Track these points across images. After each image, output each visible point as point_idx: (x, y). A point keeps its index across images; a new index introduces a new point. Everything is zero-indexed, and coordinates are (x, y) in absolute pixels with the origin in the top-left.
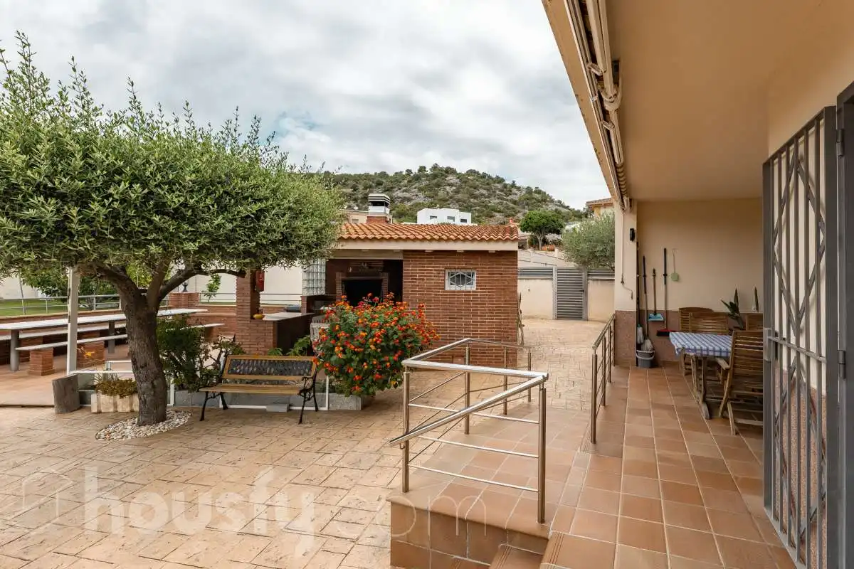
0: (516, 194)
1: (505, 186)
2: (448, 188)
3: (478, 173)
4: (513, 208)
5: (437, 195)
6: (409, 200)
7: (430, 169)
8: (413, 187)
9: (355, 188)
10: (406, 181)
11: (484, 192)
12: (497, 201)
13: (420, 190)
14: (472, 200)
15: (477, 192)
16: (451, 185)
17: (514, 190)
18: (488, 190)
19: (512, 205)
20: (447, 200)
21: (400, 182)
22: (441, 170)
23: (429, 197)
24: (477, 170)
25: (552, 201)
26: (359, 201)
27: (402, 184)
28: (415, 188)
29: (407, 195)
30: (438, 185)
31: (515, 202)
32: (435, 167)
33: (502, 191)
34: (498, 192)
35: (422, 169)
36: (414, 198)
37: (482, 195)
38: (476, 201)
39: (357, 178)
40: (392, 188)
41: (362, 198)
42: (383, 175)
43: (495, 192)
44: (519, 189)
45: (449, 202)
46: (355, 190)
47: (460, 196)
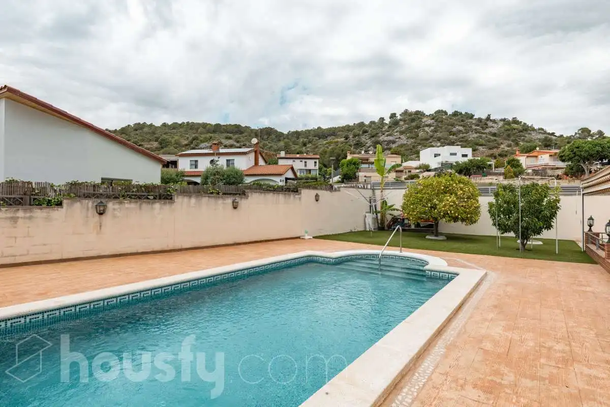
0: (492, 127)
1: (479, 121)
2: (426, 129)
4: (495, 140)
5: (418, 136)
6: (394, 142)
7: (400, 115)
8: (395, 131)
11: (461, 128)
12: (475, 135)
13: (402, 133)
14: (451, 137)
15: (454, 130)
16: (429, 126)
17: (490, 124)
18: (464, 126)
19: (493, 138)
20: (429, 139)
21: (382, 128)
22: (411, 114)
23: (411, 138)
25: (534, 130)
27: (384, 129)
28: (397, 132)
29: (391, 138)
30: (418, 127)
31: (494, 135)
32: (406, 113)
33: (478, 125)
34: (474, 127)
35: (393, 116)
36: (397, 140)
37: (460, 131)
38: (455, 137)
39: (348, 129)
41: (355, 145)
42: (361, 125)
43: (471, 127)
44: (494, 121)
45: (431, 140)
46: (347, 139)
47: (439, 134)
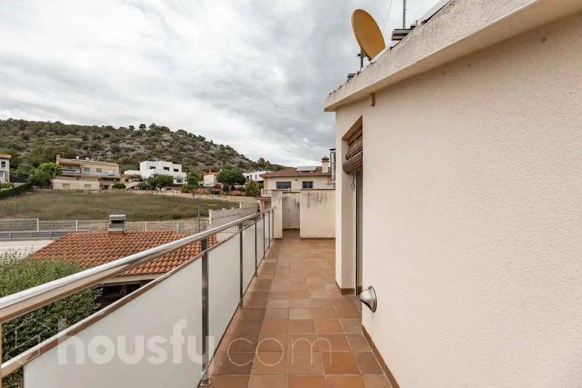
0: (213, 150)
1: (206, 143)
2: (163, 143)
3: (186, 133)
4: (212, 160)
5: (155, 148)
6: (133, 150)
7: (149, 127)
8: (136, 140)
9: (85, 139)
10: (130, 136)
11: (191, 147)
12: (200, 154)
13: (141, 143)
14: (182, 152)
15: (185, 147)
16: (166, 141)
17: (212, 147)
18: (193, 146)
19: (211, 157)
20: (163, 152)
21: (125, 136)
22: (158, 128)
23: (149, 149)
24: (185, 130)
25: (238, 155)
26: (89, 149)
27: (127, 137)
28: (137, 142)
29: (131, 147)
30: (156, 141)
31: (213, 155)
32: (153, 126)
33: (203, 147)
34: (200, 147)
35: (142, 126)
36: (136, 149)
37: (189, 149)
38: (185, 153)
39: (87, 129)
40: (119, 140)
41: (91, 147)
42: (110, 128)
43: (198, 147)
44: (215, 146)
45: (164, 154)
46: (85, 140)
47: (173, 149)
